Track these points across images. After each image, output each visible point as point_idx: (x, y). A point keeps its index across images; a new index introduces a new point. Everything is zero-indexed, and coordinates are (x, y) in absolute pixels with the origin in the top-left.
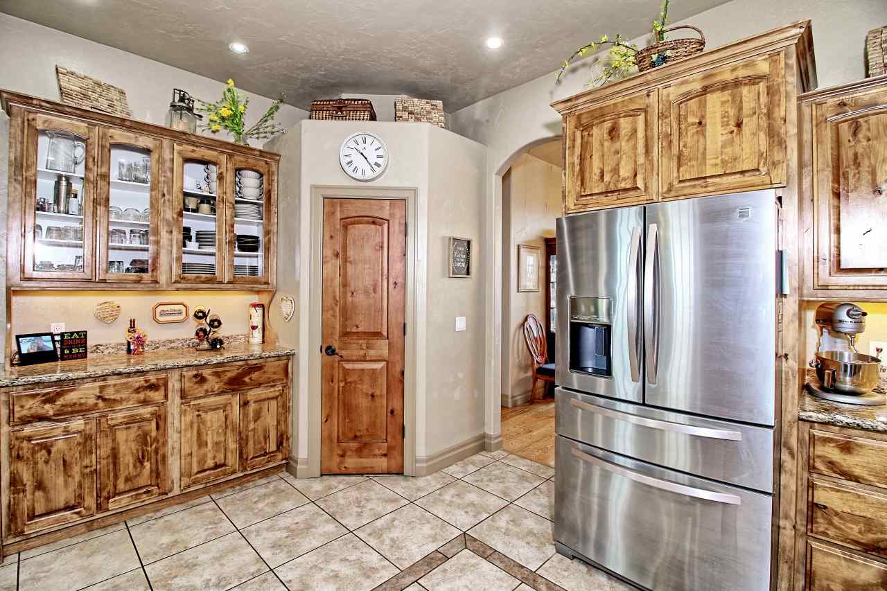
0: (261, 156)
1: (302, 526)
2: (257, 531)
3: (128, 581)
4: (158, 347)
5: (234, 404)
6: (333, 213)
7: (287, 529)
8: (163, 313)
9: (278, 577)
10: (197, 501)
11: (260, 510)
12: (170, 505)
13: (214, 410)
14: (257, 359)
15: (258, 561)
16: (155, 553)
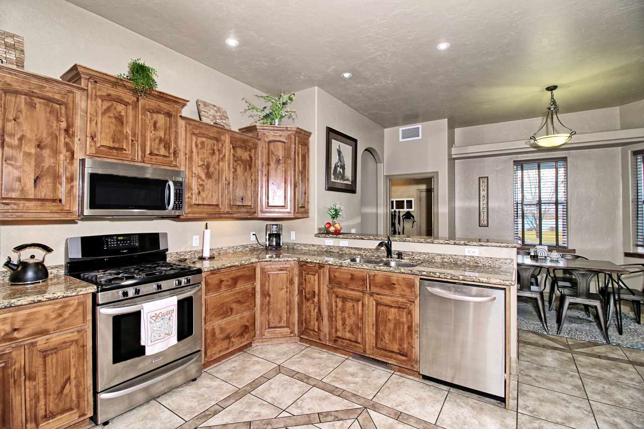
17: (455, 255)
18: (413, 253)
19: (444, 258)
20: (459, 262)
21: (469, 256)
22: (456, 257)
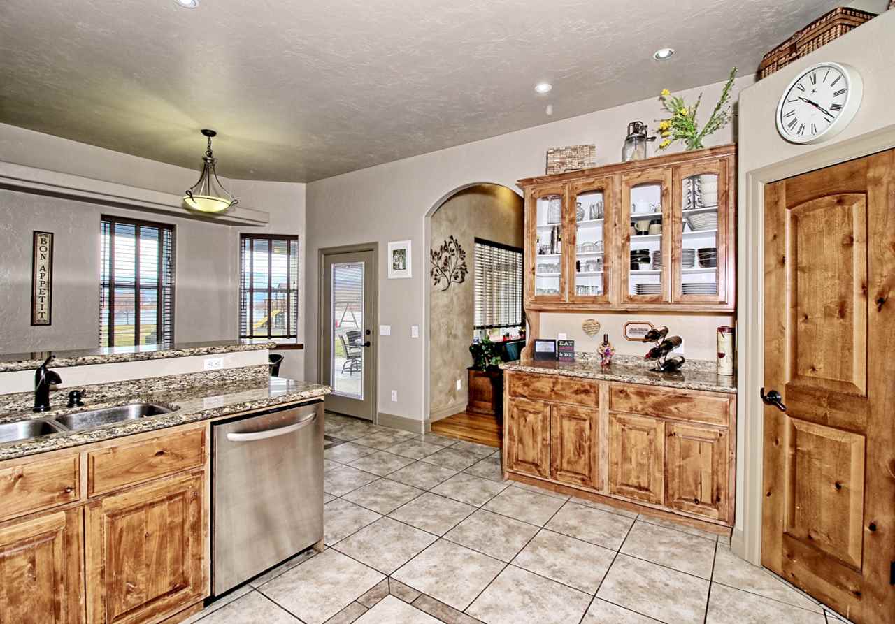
0: (713, 154)
1: (667, 590)
2: (628, 564)
3: (527, 530)
4: (627, 362)
5: (658, 430)
6: (776, 203)
7: (652, 582)
8: (632, 331)
9: (590, 604)
10: (624, 512)
11: (656, 552)
12: (604, 503)
13: (638, 429)
14: (684, 388)
15: (596, 582)
16: (557, 526)
17: (191, 374)
18: (101, 386)
19: (171, 383)
20: (197, 385)
21: (213, 371)
22: (191, 377)
